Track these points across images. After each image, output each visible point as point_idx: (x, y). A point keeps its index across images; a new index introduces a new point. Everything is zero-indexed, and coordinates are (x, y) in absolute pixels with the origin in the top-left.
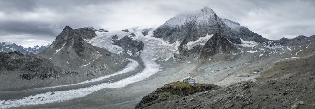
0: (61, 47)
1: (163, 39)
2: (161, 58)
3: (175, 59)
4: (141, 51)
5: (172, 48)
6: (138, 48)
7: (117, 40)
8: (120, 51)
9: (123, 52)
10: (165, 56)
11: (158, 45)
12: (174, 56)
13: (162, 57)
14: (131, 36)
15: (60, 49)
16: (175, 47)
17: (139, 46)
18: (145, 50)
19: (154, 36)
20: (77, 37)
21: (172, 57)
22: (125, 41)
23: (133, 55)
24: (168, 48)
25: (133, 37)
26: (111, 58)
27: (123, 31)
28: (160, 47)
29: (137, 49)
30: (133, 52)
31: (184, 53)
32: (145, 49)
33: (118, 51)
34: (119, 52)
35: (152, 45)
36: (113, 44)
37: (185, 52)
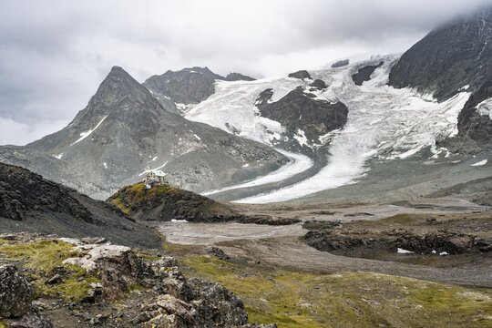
0: (94, 126)
1: (415, 90)
2: (392, 151)
3: (436, 153)
4: (336, 131)
5: (436, 117)
6: (326, 122)
7: (269, 102)
8: (273, 134)
9: (283, 134)
10: (405, 144)
11: (396, 109)
12: (437, 143)
13: (394, 147)
14: (310, 90)
15: (90, 132)
16: (449, 112)
17: (333, 118)
18: (350, 129)
19: (389, 84)
20: (139, 99)
21: (430, 147)
22: (291, 106)
23: (310, 143)
24: (425, 116)
25: (316, 93)
26: (234, 152)
27: (291, 75)
28: (397, 117)
29: (323, 125)
30: (312, 136)
31: (473, 131)
32: (351, 125)
33: (269, 132)
34: (271, 137)
35: (374, 112)
36: (258, 114)
37: (476, 127)
